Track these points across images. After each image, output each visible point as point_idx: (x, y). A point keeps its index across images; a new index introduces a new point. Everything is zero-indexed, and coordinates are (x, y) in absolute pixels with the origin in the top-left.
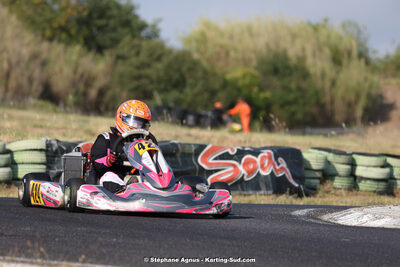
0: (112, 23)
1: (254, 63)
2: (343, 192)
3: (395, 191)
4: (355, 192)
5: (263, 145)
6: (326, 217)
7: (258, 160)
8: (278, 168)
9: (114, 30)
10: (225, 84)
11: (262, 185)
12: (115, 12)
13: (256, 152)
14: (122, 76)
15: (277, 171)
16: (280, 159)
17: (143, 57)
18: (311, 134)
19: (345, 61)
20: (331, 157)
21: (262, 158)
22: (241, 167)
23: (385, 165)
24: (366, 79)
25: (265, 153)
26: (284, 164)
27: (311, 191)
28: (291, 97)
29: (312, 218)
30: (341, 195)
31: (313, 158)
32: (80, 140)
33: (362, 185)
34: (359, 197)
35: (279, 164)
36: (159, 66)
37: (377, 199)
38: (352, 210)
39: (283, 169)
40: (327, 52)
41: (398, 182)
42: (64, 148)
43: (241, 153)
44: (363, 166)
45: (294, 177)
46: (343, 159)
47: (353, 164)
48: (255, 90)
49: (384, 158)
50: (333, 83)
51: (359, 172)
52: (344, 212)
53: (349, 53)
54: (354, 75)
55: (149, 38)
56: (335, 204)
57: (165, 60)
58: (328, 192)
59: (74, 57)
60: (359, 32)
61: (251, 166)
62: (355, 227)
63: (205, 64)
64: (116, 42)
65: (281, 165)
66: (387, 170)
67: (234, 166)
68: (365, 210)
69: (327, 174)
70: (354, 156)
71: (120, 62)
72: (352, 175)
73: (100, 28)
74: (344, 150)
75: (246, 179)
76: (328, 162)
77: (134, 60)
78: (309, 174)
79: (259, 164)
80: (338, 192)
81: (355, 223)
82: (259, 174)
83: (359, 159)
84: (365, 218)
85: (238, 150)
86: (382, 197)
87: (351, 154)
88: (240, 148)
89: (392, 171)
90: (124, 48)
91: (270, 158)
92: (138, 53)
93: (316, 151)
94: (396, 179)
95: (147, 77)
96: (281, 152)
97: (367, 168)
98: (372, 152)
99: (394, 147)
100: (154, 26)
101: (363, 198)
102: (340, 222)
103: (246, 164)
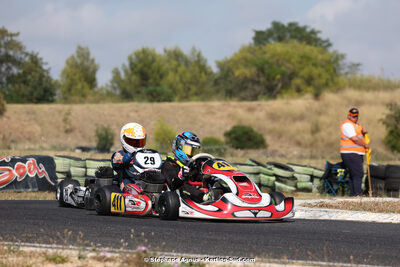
7: (26, 165)
8: (40, 171)
11: (30, 185)
15: (39, 173)
16: (41, 165)
21: (29, 164)
22: (14, 172)
25: (30, 160)
26: (43, 169)
35: (40, 169)
43: (14, 161)
46: (80, 163)
51: (89, 172)
61: (22, 171)
67: (10, 170)
72: (85, 175)
75: (18, 180)
79: (27, 169)
85: (11, 159)
91: (34, 164)
96: (41, 160)
103: (18, 169)
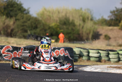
0: (15, 9)
1: (58, 21)
2: (86, 61)
3: (101, 61)
4: (89, 61)
5: (61, 47)
6: (80, 69)
7: (60, 51)
8: (66, 53)
9: (16, 11)
10: (50, 28)
11: (61, 59)
12: (16, 5)
13: (59, 49)
14: (18, 25)
15: (65, 54)
16: (66, 51)
17: (24, 19)
18: (76, 43)
19: (86, 21)
20: (82, 50)
22: (54, 53)
23: (98, 53)
24: (93, 26)
25: (62, 49)
26: (67, 52)
27: (76, 61)
28: (69, 31)
29: (76, 69)
30: (85, 62)
31: (77, 50)
32: (5, 45)
33: (91, 59)
34: (91, 62)
35: (66, 52)
36: (29, 22)
37: (96, 63)
38: (88, 67)
39: (67, 54)
40: (81, 18)
41: (102, 58)
42: (1, 47)
43: (54, 49)
44: (92, 53)
45: (71, 56)
46: (85, 51)
47: (89, 52)
48: (58, 29)
49: (98, 50)
50: (83, 27)
51: (91, 55)
52: (86, 67)
53: (88, 18)
54: (89, 25)
55: (26, 14)
56: (83, 65)
57: (31, 20)
58: (81, 61)
59: (3, 20)
60: (91, 12)
61: (58, 53)
62: (89, 72)
63: (43, 21)
64: (16, 15)
65: (67, 53)
66: (99, 54)
68: (92, 66)
69: (81, 55)
70: (89, 50)
71: (17, 21)
72: (88, 56)
73: (11, 11)
74: (86, 48)
75: (56, 57)
76: (81, 52)
77: (22, 20)
78: (75, 55)
79: (60, 52)
80: (84, 61)
81: (89, 70)
82: (60, 55)
83: (90, 51)
84: (92, 69)
85: (54, 48)
86: (98, 63)
87: (88, 49)
88: (54, 47)
89: (100, 54)
90: (19, 17)
91: (63, 50)
92: (23, 18)
93: (77, 48)
94: (102, 57)
95: (26, 26)
96: (67, 49)
97: (93, 54)
98: (94, 49)
99: (101, 47)
100: (28, 10)
101: (92, 63)
102: (85, 70)
103: (56, 52)
